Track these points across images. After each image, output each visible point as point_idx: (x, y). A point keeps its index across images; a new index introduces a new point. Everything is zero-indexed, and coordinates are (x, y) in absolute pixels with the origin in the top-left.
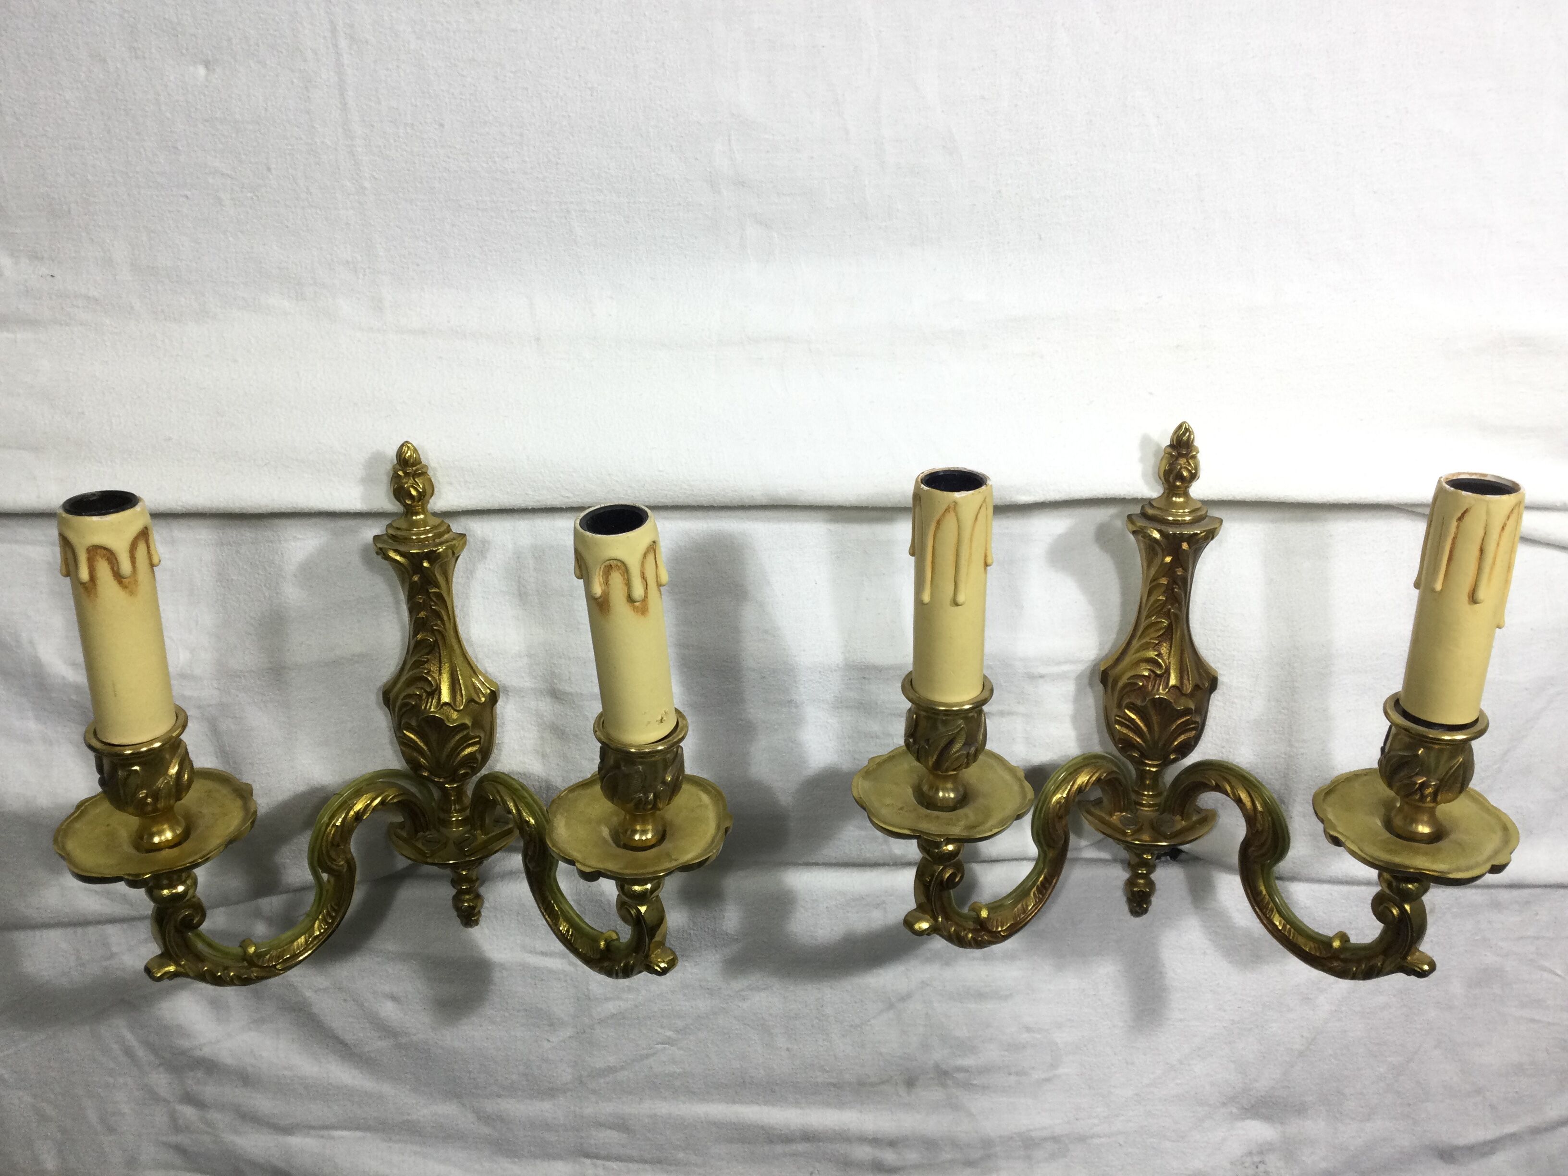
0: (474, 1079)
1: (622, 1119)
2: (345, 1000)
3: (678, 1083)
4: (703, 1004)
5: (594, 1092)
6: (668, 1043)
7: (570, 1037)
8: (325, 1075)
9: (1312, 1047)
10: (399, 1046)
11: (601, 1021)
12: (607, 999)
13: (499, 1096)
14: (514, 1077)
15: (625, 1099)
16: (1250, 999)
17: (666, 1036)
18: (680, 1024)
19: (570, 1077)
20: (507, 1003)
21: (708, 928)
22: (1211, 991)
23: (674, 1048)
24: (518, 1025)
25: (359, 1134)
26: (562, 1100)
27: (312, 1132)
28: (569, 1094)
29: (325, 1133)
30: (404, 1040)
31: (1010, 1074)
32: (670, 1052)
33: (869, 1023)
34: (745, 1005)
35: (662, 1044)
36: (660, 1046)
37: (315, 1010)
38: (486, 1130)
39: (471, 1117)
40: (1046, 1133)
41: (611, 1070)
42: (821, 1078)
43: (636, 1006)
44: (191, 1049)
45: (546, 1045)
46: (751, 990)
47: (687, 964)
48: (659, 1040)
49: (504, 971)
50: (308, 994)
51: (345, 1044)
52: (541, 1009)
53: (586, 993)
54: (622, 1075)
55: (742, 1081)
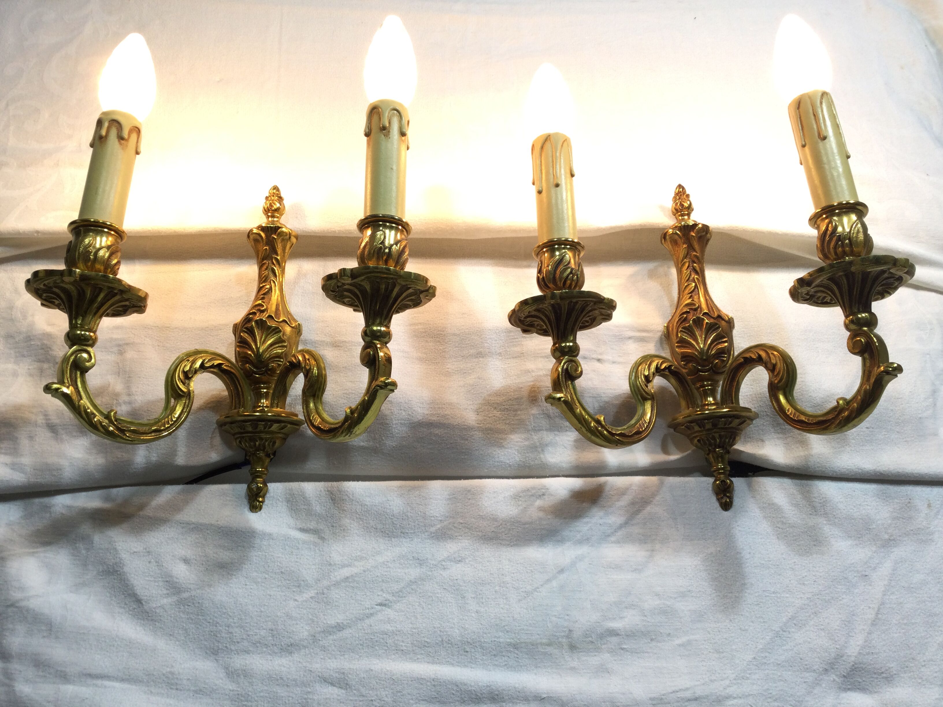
0: (231, 633)
1: (343, 673)
2: (150, 562)
3: (390, 641)
4: (414, 572)
5: (324, 649)
6: (385, 605)
7: (311, 598)
8: (116, 629)
9: (880, 616)
10: (181, 602)
11: (337, 584)
12: (344, 566)
13: (247, 652)
14: (263, 632)
15: (346, 656)
16: (821, 575)
17: (385, 597)
18: (396, 587)
19: (306, 633)
20: (269, 566)
21: (421, 512)
22: (790, 568)
23: (389, 610)
24: (273, 586)
25: (126, 686)
26: (296, 656)
27: (89, 681)
28: (303, 652)
29: (99, 682)
30: (185, 595)
31: (652, 640)
32: (386, 613)
33: (538, 590)
34: (445, 574)
35: (380, 605)
36: (379, 608)
37: (126, 569)
38: (230, 686)
39: (222, 674)
40: (688, 694)
41: (340, 627)
42: (504, 638)
43: (364, 571)
44: (21, 600)
45: (292, 603)
46: (451, 561)
47: (404, 540)
48: (379, 601)
49: (271, 541)
50: (124, 556)
51: (139, 601)
52: (293, 572)
53: (328, 560)
54: (346, 633)
55: (440, 639)
